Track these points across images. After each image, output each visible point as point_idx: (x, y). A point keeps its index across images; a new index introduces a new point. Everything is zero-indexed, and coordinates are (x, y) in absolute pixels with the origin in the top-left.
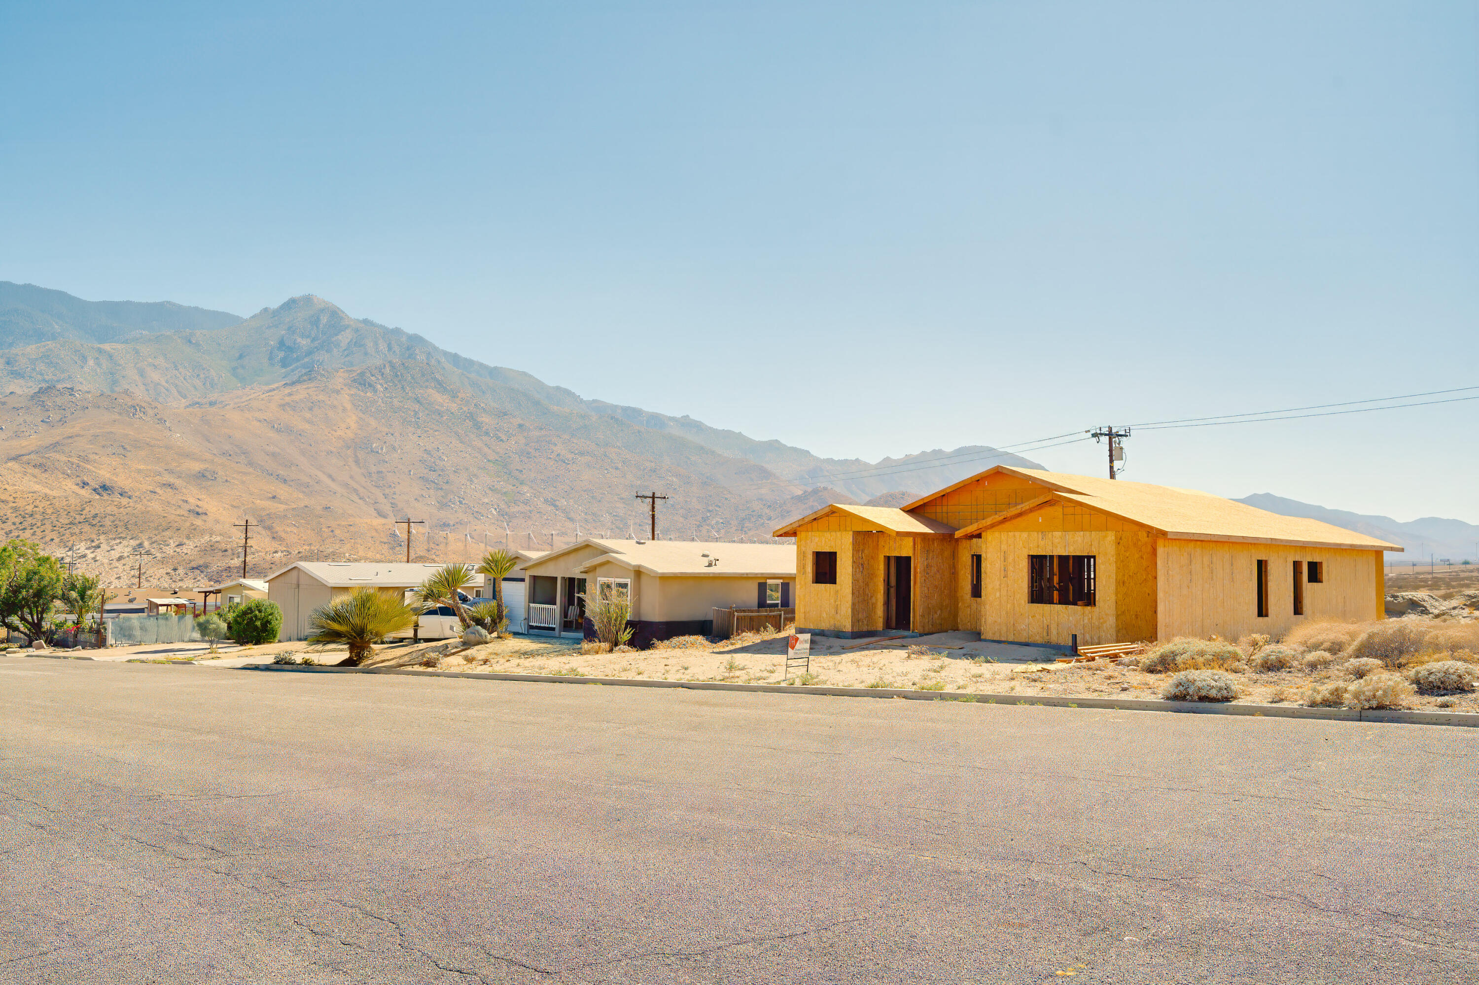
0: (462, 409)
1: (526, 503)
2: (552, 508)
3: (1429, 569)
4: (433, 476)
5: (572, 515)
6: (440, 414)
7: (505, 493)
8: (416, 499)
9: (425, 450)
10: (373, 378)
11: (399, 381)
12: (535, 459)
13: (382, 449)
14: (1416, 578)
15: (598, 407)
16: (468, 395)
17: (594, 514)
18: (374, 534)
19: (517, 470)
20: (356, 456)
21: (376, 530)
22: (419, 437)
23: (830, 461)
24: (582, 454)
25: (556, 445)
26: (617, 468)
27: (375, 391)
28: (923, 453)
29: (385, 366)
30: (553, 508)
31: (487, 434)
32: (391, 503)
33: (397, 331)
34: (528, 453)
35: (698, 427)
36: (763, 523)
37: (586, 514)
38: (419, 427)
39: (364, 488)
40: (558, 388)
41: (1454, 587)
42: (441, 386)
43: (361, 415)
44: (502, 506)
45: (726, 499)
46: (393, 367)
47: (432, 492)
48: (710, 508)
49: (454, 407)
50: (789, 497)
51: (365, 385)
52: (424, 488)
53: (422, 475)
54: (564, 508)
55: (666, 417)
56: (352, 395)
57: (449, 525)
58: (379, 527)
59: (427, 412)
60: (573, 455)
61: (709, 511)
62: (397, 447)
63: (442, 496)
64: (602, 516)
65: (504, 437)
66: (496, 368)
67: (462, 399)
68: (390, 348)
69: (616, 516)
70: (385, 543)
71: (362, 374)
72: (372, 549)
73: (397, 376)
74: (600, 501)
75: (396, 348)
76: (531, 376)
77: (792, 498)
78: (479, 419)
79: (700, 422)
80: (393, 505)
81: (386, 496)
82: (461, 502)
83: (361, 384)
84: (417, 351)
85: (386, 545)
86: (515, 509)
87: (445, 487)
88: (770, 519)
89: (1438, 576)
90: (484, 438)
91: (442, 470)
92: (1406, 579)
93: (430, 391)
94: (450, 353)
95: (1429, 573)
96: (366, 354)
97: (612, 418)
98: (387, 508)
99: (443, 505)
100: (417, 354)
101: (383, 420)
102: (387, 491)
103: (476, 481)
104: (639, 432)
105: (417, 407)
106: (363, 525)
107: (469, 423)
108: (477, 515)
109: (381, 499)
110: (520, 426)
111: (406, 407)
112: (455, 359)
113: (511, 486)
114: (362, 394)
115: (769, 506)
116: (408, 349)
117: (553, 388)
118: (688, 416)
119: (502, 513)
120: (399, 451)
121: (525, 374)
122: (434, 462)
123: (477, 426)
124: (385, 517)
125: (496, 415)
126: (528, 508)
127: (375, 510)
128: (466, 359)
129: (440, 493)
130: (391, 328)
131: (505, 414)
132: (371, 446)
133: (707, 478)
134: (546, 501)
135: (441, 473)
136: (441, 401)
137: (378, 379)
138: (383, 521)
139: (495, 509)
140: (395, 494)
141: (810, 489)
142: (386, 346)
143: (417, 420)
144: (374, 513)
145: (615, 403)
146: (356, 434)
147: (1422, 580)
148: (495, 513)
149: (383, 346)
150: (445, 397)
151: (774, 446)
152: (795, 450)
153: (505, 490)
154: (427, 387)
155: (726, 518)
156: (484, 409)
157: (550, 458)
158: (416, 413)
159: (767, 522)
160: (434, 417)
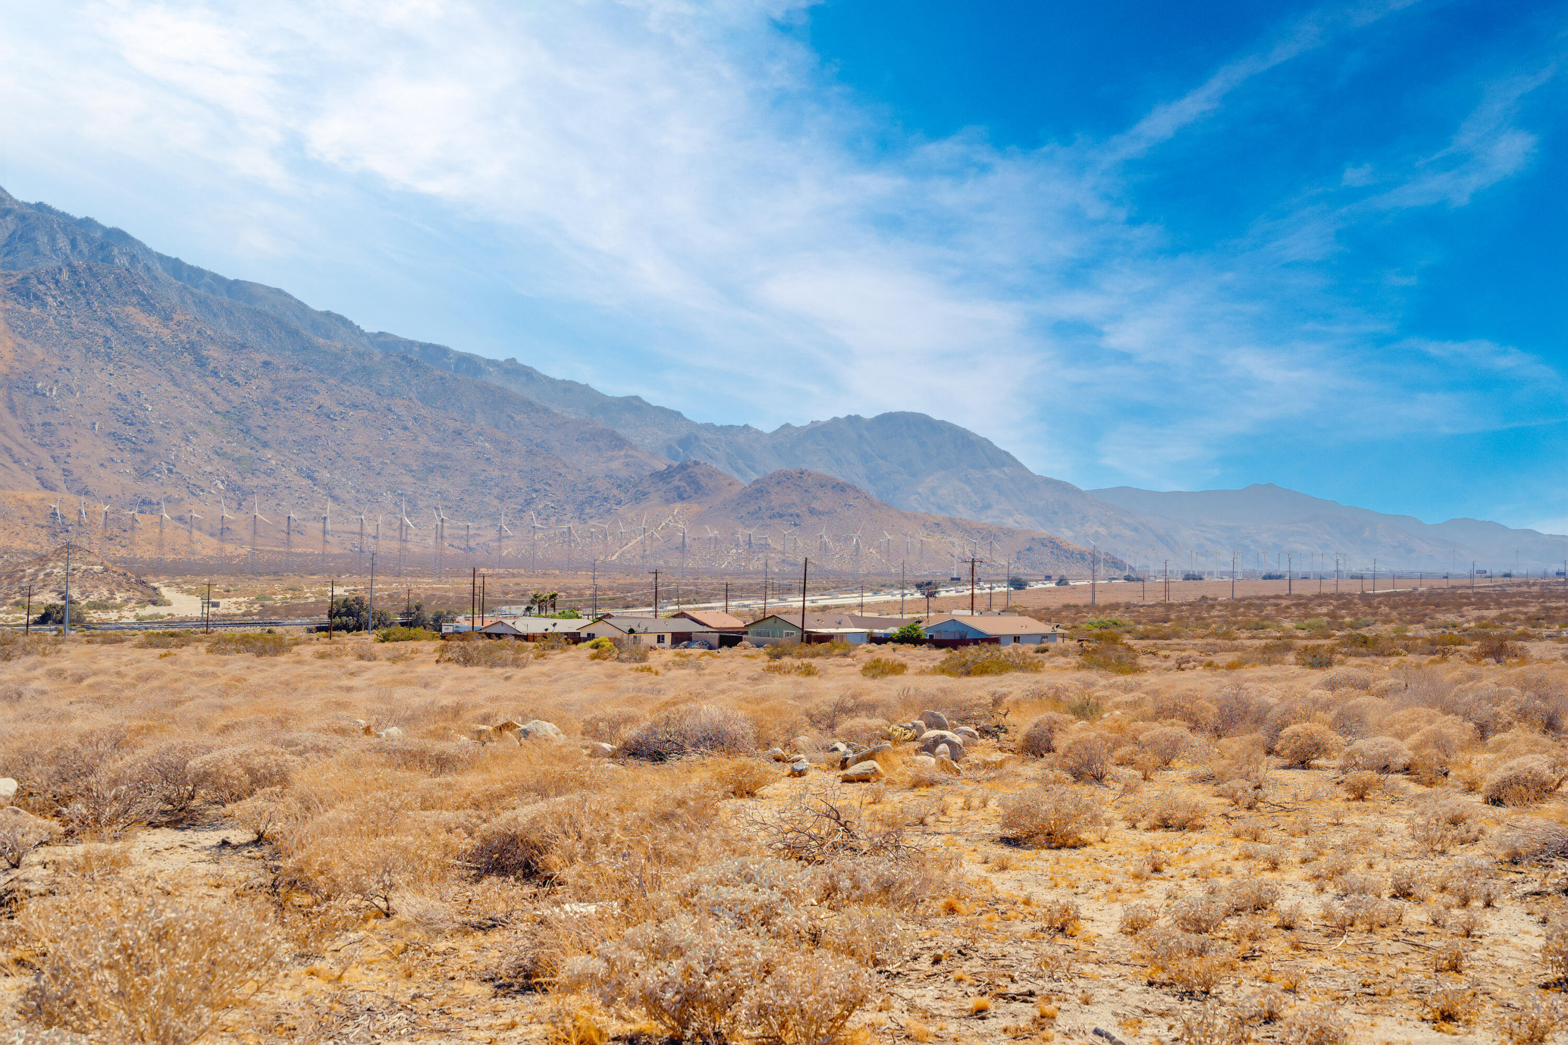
0: (177, 336)
1: (270, 473)
2: (305, 482)
3: (1467, 582)
4: (130, 432)
5: (337, 492)
6: (144, 343)
7: (239, 459)
8: (102, 465)
9: (120, 394)
10: (41, 287)
11: (84, 293)
12: (286, 413)
13: (51, 390)
14: (1454, 593)
15: (384, 341)
16: (188, 317)
17: (370, 492)
18: (27, 513)
19: (259, 427)
20: (11, 400)
21: (30, 508)
22: (111, 375)
23: (709, 427)
24: (355, 406)
25: (317, 392)
26: (405, 428)
27: (44, 305)
28: (835, 420)
29: (60, 270)
30: (310, 482)
31: (215, 373)
32: (64, 470)
33: (88, 223)
34: (276, 403)
35: (528, 375)
36: (610, 509)
37: (358, 491)
38: (110, 360)
39: (21, 445)
40: (328, 314)
41: (1507, 606)
42: (147, 304)
43: (20, 340)
44: (234, 477)
45: (560, 474)
46: (73, 271)
47: (127, 455)
48: (537, 487)
49: (166, 334)
50: (648, 473)
51: (28, 298)
52: (115, 448)
53: (113, 430)
54: (326, 482)
55: (483, 359)
56: (7, 310)
57: (150, 503)
58: (35, 503)
59: (124, 339)
60: (342, 409)
61: (535, 491)
62: (76, 389)
63: (142, 461)
64: (381, 494)
65: (239, 379)
66: (237, 282)
67: (179, 324)
68: (73, 244)
69: (402, 494)
70: (42, 527)
71: (25, 280)
72: (21, 535)
73: (79, 285)
74: (379, 474)
75: (83, 246)
76: (287, 295)
77: (651, 475)
78: (205, 353)
79: (531, 368)
80: (66, 472)
81: (55, 459)
82: (170, 471)
83: (20, 294)
84: (116, 251)
85: (44, 530)
86: (252, 482)
87: (147, 447)
88: (619, 503)
89: (1481, 590)
90: (210, 380)
91: (144, 424)
92: (1441, 594)
93: (131, 310)
94: (168, 258)
95: (1468, 588)
96: (36, 252)
97: (404, 358)
98: (56, 476)
99: (143, 474)
100: (115, 256)
101: (55, 349)
102: (58, 452)
103: (195, 440)
104: (442, 378)
105: (109, 332)
106: (10, 500)
107: (188, 358)
108: (193, 490)
109: (48, 464)
110: (266, 364)
111: (91, 331)
112: (176, 267)
113: (248, 450)
114: (25, 310)
115: (620, 486)
116: (102, 247)
117: (321, 313)
118: (514, 360)
119: (233, 488)
120: (78, 395)
121: (279, 292)
122: (132, 412)
123: (201, 362)
124: (52, 489)
125: (230, 347)
126: (271, 481)
127: (38, 478)
128: (191, 268)
129: (140, 457)
130: (78, 217)
131: (243, 346)
132: (35, 386)
133: (537, 445)
134: (300, 470)
135: (142, 428)
136: (147, 324)
137: (49, 288)
138: (44, 494)
139: (223, 482)
140: (69, 456)
141: (676, 464)
142: (68, 242)
143: (108, 350)
144: (36, 484)
145: (411, 338)
146: (12, 368)
147: (1461, 596)
148: (221, 487)
149: (63, 243)
150: (152, 319)
151: (634, 405)
152: (662, 410)
153: (237, 455)
154: (125, 304)
155: (558, 501)
156: (212, 339)
157: (308, 411)
158: (107, 340)
159: (615, 507)
160: (135, 347)
